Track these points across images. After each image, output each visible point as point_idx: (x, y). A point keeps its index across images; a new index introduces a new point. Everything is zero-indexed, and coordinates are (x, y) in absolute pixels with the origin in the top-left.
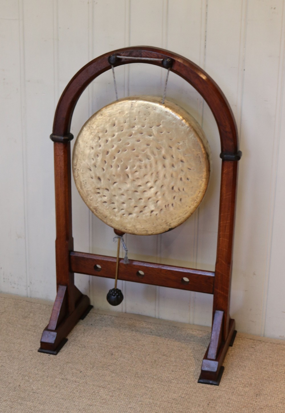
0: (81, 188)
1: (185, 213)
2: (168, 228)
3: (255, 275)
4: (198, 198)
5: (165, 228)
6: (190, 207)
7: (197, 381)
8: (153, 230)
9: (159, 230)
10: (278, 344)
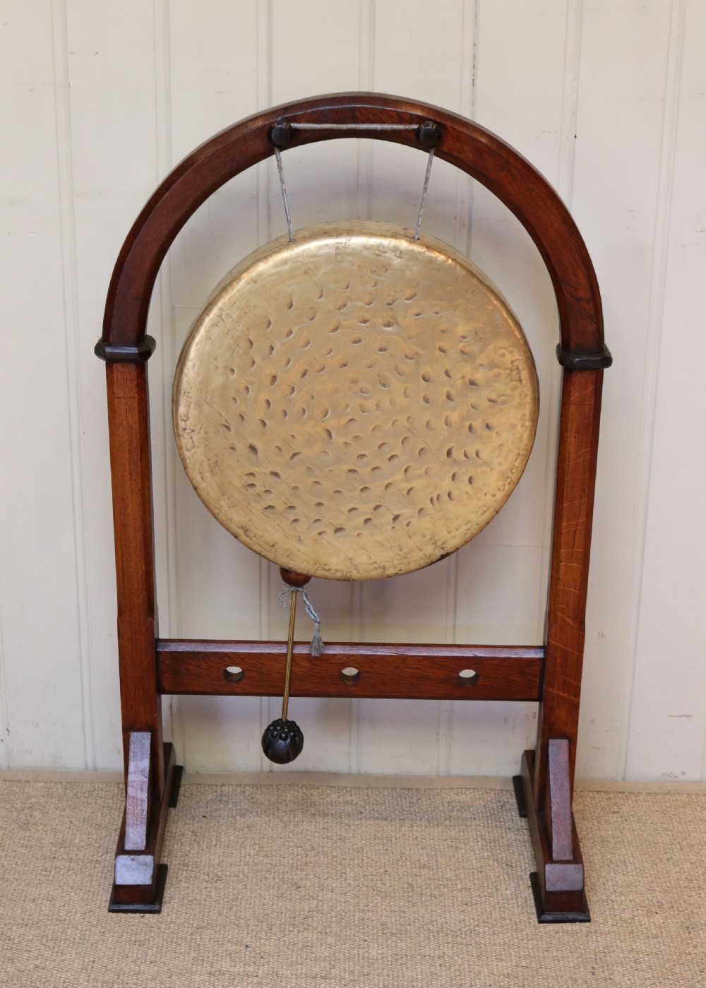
1: (481, 511)
2: (438, 553)
4: (514, 471)
5: (430, 556)
6: (494, 496)
7: (535, 918)
8: (400, 564)
9: (415, 561)
10: (664, 794)
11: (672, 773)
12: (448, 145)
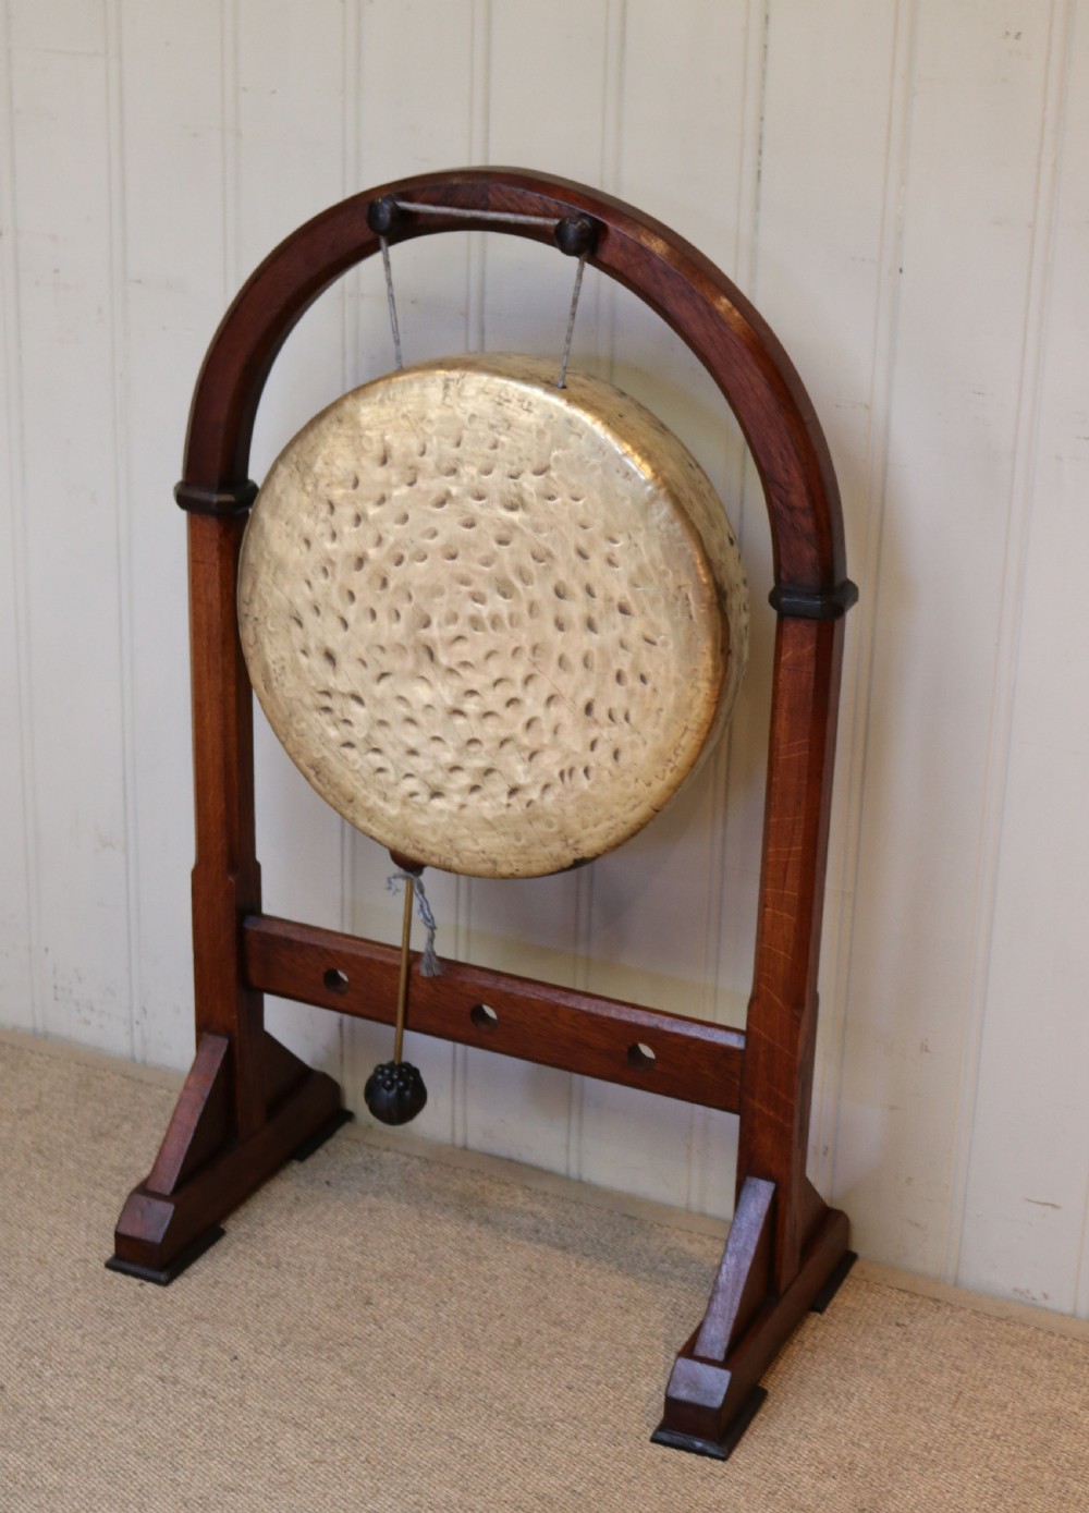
0: (266, 687)
1: (630, 805)
2: (569, 856)
3: (927, 1051)
4: (679, 752)
5: (558, 858)
6: (649, 785)
7: (650, 1433)
8: (517, 861)
9: (538, 861)
10: (999, 1319)
11: (1028, 1292)
12: (608, 253)
